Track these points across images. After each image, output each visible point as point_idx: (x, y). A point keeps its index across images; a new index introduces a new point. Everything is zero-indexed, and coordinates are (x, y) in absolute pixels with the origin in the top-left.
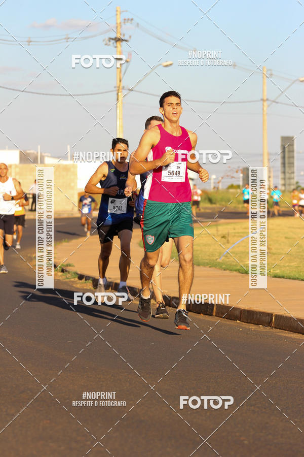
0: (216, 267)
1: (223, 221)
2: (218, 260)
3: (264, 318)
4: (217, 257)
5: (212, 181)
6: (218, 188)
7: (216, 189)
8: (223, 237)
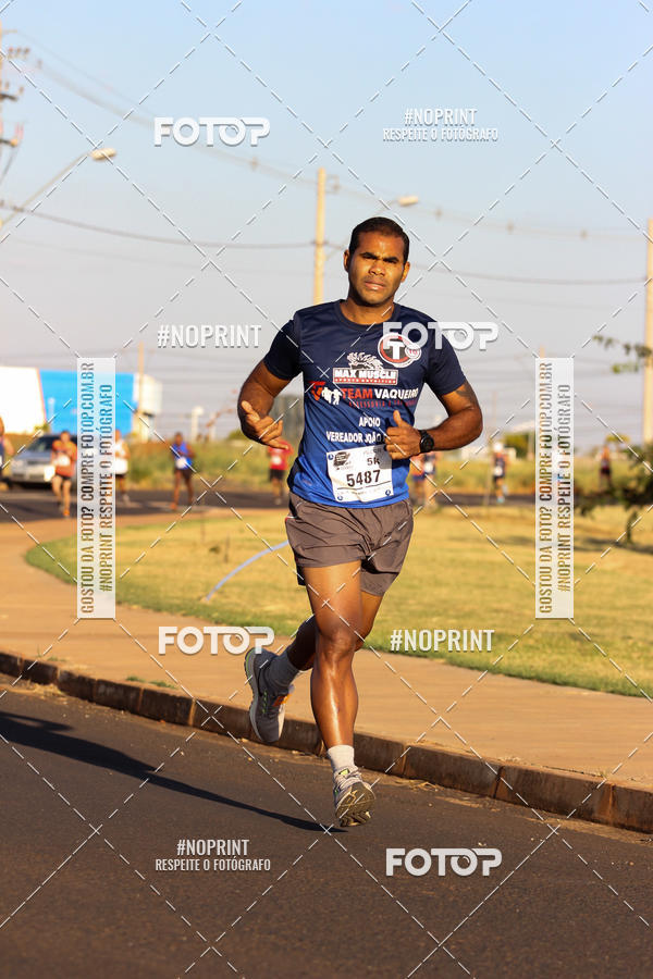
0: (197, 617)
1: (215, 511)
2: (204, 601)
3: (302, 735)
4: (200, 594)
5: (195, 421)
6: (207, 439)
7: (202, 440)
8: (215, 550)
